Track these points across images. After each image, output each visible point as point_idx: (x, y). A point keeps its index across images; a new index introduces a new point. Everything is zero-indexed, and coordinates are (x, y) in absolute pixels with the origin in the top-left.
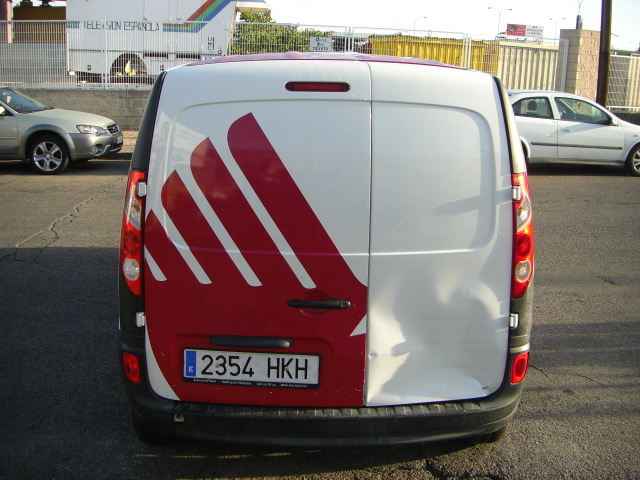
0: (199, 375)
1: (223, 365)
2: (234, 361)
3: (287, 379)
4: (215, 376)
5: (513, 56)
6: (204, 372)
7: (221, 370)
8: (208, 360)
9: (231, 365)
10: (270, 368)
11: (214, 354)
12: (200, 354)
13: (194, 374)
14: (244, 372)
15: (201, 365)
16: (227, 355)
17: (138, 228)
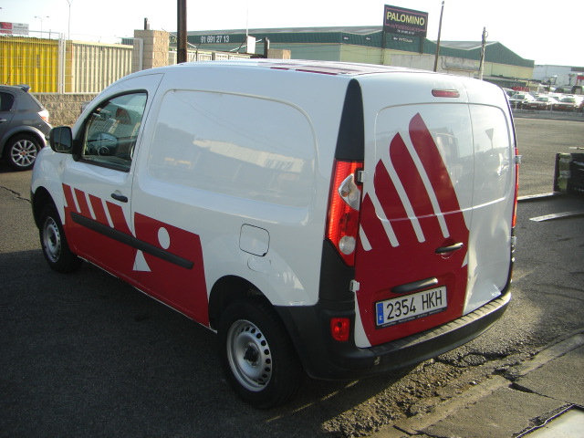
0: (386, 321)
1: (399, 309)
2: (405, 303)
3: (432, 308)
4: (396, 319)
5: (83, 53)
6: (389, 318)
7: (398, 313)
8: (390, 307)
9: (403, 307)
10: (424, 302)
11: (393, 302)
12: (385, 303)
13: (383, 321)
14: (411, 310)
15: (386, 312)
16: (400, 300)
17: (358, 209)
